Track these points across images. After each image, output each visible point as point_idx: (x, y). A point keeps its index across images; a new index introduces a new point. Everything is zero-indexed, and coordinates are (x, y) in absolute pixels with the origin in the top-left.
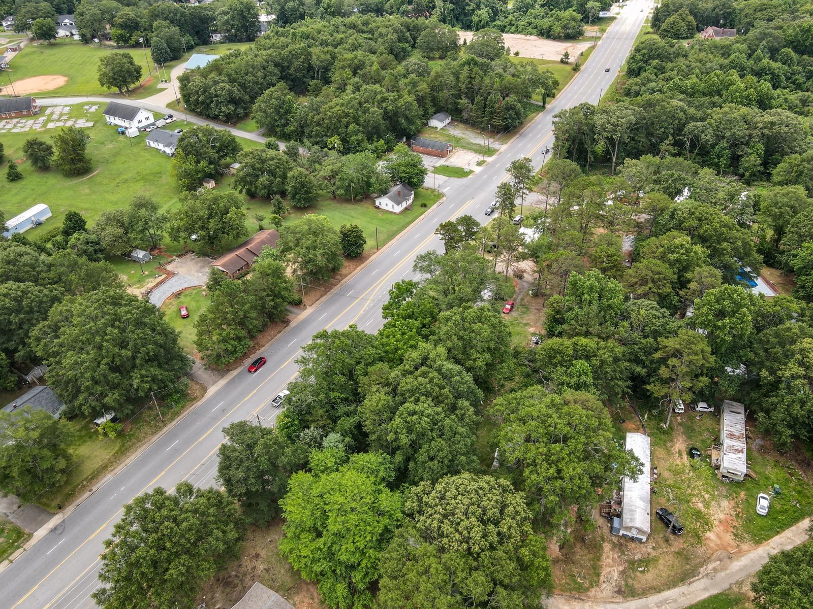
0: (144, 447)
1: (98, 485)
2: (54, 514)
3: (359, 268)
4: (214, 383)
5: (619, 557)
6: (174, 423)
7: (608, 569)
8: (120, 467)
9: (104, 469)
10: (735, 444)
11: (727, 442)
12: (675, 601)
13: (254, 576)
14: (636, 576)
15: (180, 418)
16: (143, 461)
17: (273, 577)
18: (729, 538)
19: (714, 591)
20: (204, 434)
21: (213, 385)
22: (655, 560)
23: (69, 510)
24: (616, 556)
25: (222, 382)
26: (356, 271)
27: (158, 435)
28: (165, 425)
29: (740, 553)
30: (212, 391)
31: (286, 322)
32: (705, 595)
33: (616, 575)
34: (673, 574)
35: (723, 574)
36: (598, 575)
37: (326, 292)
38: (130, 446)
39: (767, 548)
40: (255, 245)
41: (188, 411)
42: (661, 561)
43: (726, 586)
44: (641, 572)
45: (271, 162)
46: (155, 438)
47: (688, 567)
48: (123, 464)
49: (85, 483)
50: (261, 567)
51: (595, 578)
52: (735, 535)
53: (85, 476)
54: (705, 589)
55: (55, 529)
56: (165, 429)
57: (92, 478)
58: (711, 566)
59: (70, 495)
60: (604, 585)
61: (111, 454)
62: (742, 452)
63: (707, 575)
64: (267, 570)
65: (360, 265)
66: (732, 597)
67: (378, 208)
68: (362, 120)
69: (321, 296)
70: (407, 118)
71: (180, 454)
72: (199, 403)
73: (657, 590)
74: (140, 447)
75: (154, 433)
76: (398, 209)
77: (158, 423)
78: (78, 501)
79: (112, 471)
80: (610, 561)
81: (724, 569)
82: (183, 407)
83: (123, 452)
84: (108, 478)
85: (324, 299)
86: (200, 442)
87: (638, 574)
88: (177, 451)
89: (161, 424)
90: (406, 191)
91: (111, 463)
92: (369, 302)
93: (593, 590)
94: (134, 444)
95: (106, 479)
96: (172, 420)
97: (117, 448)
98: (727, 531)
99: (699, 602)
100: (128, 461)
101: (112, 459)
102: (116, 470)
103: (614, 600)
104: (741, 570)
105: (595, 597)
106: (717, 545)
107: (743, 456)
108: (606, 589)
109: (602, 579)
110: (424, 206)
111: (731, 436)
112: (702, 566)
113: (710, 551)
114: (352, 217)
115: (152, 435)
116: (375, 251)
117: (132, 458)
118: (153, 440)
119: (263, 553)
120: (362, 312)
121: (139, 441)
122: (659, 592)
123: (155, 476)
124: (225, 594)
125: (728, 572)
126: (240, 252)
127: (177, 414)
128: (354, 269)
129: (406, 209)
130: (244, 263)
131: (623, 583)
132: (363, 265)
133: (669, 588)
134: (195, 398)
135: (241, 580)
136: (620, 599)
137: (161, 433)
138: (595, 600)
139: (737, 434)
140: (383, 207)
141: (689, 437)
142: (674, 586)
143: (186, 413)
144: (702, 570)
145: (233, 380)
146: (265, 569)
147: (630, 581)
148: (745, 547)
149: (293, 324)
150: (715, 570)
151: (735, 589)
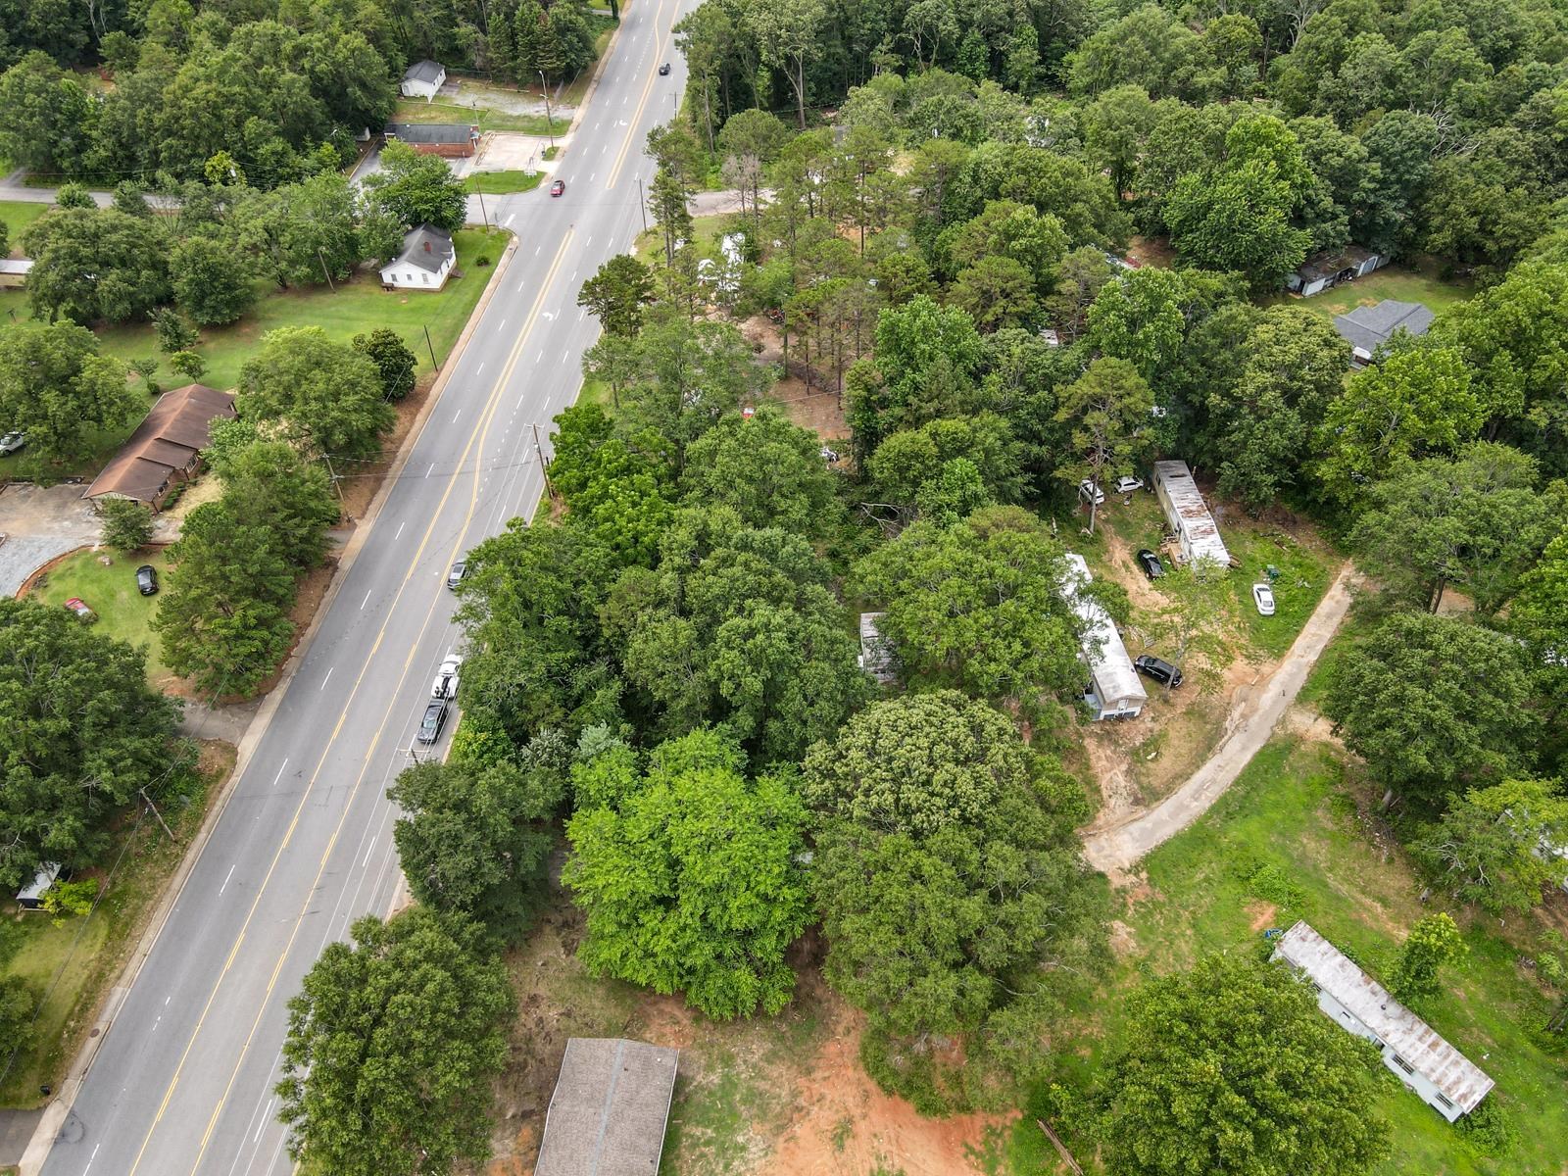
0: (164, 906)
1: (106, 1016)
2: (41, 1110)
3: (420, 417)
4: (244, 730)
5: (1114, 752)
6: (202, 836)
7: (1107, 776)
8: (133, 964)
9: (97, 982)
10: (1199, 523)
11: (1188, 525)
12: (1214, 781)
13: (548, 1034)
14: (1148, 769)
15: (208, 822)
16: (179, 933)
17: (587, 1019)
18: (1241, 664)
19: (1257, 747)
20: (282, 833)
21: (243, 734)
22: (1163, 735)
23: (71, 1089)
24: (1108, 752)
25: (261, 723)
26: (417, 425)
27: (182, 872)
28: (185, 847)
29: (1263, 681)
30: (248, 746)
31: (331, 565)
32: (1247, 757)
33: (1121, 780)
34: (1194, 745)
35: (1256, 718)
36: (1098, 790)
37: (379, 481)
38: (132, 918)
39: (1294, 659)
40: (173, 426)
41: (219, 803)
42: (1172, 734)
43: (1267, 733)
44: (1152, 760)
45: (114, 237)
46: (179, 880)
47: (1208, 727)
48: (137, 956)
49: (72, 1024)
50: (553, 1013)
51: (1096, 797)
52: (1249, 657)
53: (66, 1011)
54: (1244, 748)
55: (62, 1136)
56: (190, 856)
57: (84, 1009)
58: (1236, 714)
59: (54, 1059)
60: (1112, 802)
61: (98, 947)
62: (1212, 532)
63: (1237, 727)
64: (568, 1014)
65: (418, 410)
66: (1281, 744)
67: (390, 288)
68: (266, 105)
69: (374, 493)
70: (363, 85)
71: (257, 888)
72: (235, 780)
73: (1184, 776)
74: (153, 909)
75: (171, 871)
76: (436, 281)
77: (169, 849)
78: (81, 1062)
79: (119, 978)
80: (1104, 763)
81: (1254, 710)
82: (204, 799)
83: (121, 933)
84: (118, 997)
85: (381, 496)
86: (288, 851)
87: (1150, 765)
88: (244, 889)
89: (176, 850)
90: (438, 241)
91: (108, 963)
92: (477, 474)
93: (1101, 814)
94: (137, 909)
95: (115, 999)
96: (193, 832)
97: (103, 932)
98: (1235, 656)
99: (1244, 770)
100: (143, 946)
101: (107, 956)
102: (129, 973)
103: (1135, 816)
104: (1275, 703)
105: (1107, 823)
107: (1216, 537)
108: (1117, 806)
109: (1105, 793)
110: (484, 262)
111: (1188, 513)
112: (1225, 719)
113: (1226, 693)
114: (347, 319)
115: (168, 876)
116: (435, 375)
117: (150, 938)
118: (175, 885)
119: (542, 990)
120: (475, 500)
121: (145, 898)
122: (1188, 779)
123: (228, 949)
124: (511, 1088)
125: (1261, 712)
126: (145, 448)
127: (199, 817)
128: (412, 422)
129: (451, 277)
130: (166, 472)
131: (1136, 786)
132: (424, 410)
133: (1198, 768)
134: (220, 773)
135: (528, 1052)
136: (1141, 811)
137: (185, 865)
138: (1110, 827)
139: (1194, 508)
140: (402, 282)
141: (1128, 537)
142: (1203, 761)
143: (216, 808)
144: (1227, 724)
145: (281, 712)
146: (561, 1014)
147: (1144, 780)
148: (1266, 668)
149: (346, 563)
150: (1244, 716)
151: (1280, 732)
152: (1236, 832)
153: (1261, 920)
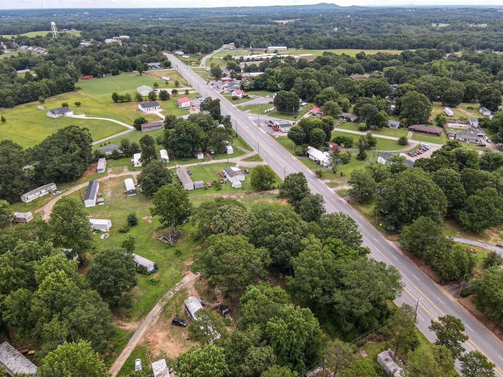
9: (360, 211)
18: (151, 339)
19: (150, 313)
21: (394, 244)
23: (347, 204)
25: (395, 247)
27: (370, 224)
29: (144, 336)
30: (390, 242)
32: (154, 309)
35: (149, 321)
36: (195, 288)
39: (132, 348)
41: (379, 233)
43: (147, 318)
47: (164, 314)
52: (149, 342)
54: (155, 311)
55: (342, 201)
56: (372, 226)
57: (357, 208)
58: (155, 321)
59: (353, 204)
63: (156, 317)
74: (366, 219)
78: (349, 206)
79: (358, 213)
80: (194, 294)
81: (149, 324)
82: (383, 232)
83: (365, 215)
84: (355, 212)
89: (375, 225)
93: (194, 283)
96: (377, 228)
97: (368, 214)
98: (152, 341)
99: (155, 305)
104: (142, 329)
106: (155, 332)
108: (190, 286)
109: (193, 288)
112: (159, 319)
113: (157, 327)
121: (369, 219)
127: (379, 230)
148: (143, 340)
150: (153, 321)
151: (142, 320)
152: (160, 290)
153: (156, 275)
